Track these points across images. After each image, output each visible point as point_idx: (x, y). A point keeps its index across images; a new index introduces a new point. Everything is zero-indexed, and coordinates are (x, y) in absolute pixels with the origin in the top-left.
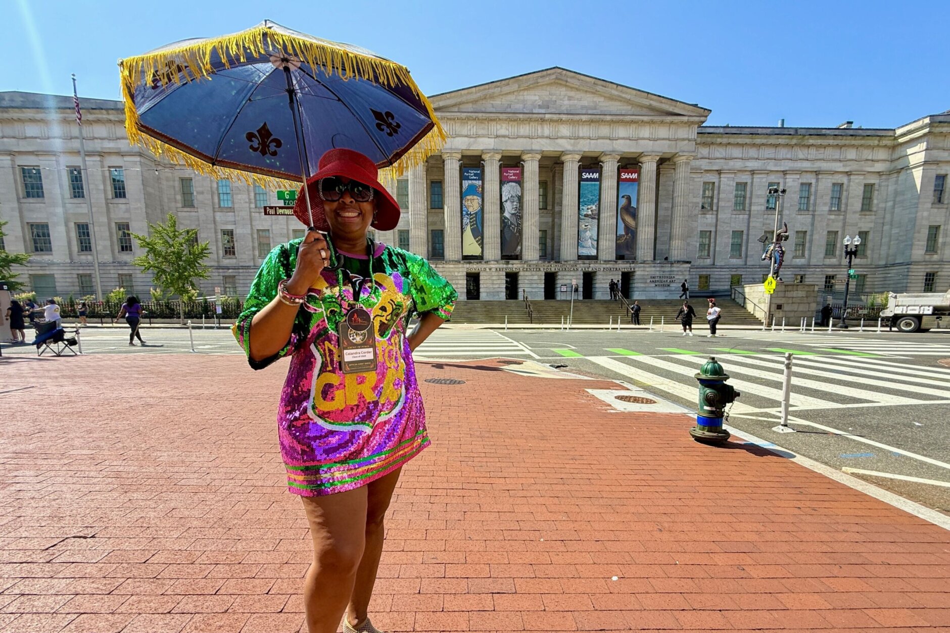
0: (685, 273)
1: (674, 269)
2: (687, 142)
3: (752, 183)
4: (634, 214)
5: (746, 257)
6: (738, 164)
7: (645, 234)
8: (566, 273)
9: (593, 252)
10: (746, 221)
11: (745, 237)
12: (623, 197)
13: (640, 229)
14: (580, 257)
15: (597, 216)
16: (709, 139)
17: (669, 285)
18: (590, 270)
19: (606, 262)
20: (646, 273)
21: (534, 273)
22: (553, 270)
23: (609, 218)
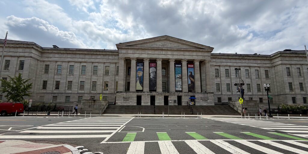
0: (212, 96)
1: (208, 95)
2: (207, 57)
3: (230, 69)
4: (193, 77)
5: (232, 92)
6: (225, 64)
7: (198, 84)
8: (171, 96)
9: (181, 89)
10: (230, 80)
11: (231, 85)
12: (189, 72)
13: (196, 82)
14: (176, 91)
15: (181, 78)
16: (215, 57)
17: (207, 101)
18: (180, 95)
19: (185, 93)
20: (199, 96)
21: (160, 96)
22: (167, 95)
23: (185, 78)
